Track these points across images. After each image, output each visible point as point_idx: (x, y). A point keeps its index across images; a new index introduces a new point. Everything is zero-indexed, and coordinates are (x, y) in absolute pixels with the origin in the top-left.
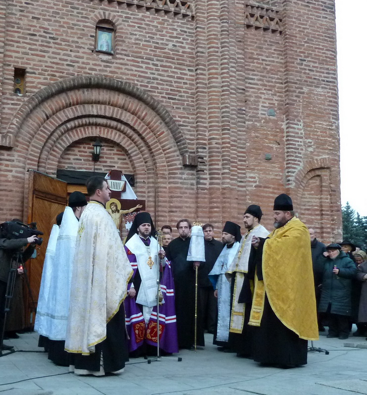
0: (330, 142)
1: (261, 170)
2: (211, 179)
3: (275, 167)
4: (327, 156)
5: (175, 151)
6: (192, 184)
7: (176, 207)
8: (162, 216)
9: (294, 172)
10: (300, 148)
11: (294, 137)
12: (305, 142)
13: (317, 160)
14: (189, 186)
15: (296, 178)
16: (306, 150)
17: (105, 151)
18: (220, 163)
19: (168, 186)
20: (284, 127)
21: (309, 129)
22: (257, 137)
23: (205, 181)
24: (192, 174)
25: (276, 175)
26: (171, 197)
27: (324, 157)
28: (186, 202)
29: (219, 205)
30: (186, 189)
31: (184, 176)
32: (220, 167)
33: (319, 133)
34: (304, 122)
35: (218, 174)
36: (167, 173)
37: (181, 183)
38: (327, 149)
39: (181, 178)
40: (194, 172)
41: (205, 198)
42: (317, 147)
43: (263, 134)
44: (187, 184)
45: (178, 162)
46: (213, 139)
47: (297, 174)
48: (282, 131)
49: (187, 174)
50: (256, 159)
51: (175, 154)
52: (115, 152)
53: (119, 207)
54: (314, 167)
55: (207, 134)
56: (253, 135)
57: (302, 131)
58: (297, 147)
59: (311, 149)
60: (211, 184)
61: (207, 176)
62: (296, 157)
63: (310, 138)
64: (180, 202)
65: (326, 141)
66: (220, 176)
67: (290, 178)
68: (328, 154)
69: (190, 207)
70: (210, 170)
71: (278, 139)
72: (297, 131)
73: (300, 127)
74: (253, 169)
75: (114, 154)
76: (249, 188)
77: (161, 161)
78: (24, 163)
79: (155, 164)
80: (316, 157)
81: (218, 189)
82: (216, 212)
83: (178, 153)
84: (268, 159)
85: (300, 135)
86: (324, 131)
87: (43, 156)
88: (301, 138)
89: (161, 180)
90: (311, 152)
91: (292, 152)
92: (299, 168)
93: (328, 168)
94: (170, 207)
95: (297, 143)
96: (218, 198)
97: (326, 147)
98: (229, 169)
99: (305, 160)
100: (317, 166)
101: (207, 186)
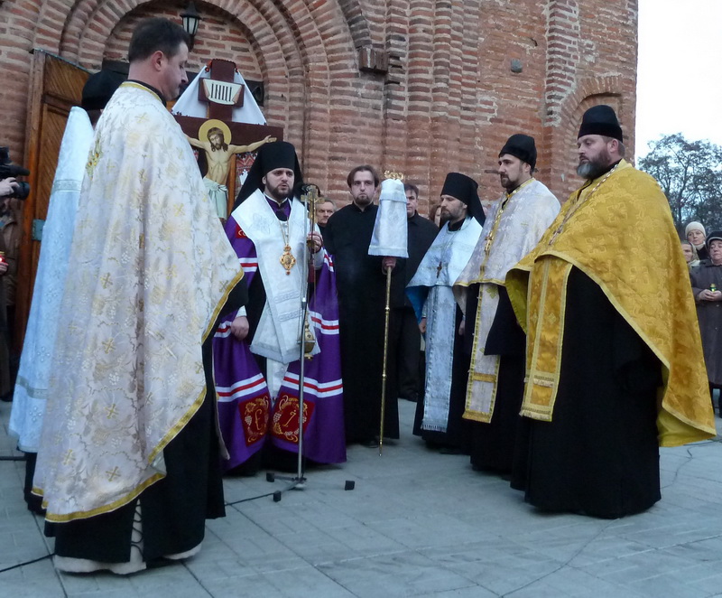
0: (622, 47)
1: (502, 90)
2: (412, 99)
3: (527, 86)
4: (616, 74)
5: (344, 41)
6: (376, 108)
7: (343, 150)
8: (317, 167)
9: (560, 98)
10: (572, 54)
11: (563, 32)
12: (581, 45)
13: (599, 78)
14: (370, 111)
15: (563, 109)
16: (582, 59)
17: (206, 30)
18: (431, 70)
19: (329, 107)
20: (546, 12)
21: (588, 20)
22: (498, 27)
23: (400, 103)
24: (377, 88)
25: (529, 102)
26: (335, 130)
27: (612, 74)
28: (364, 142)
29: (425, 150)
30: (365, 115)
31: (362, 91)
32: (429, 76)
33: (605, 31)
34: (581, 8)
35: (426, 90)
36: (328, 82)
37: (355, 104)
38: (616, 60)
39: (355, 95)
40: (381, 84)
41: (400, 135)
42: (602, 56)
43: (509, 23)
44: (368, 106)
45: (350, 63)
46: (420, 21)
47: (566, 102)
48: (542, 21)
49: (366, 87)
50: (495, 68)
51: (346, 45)
52: (227, 33)
53: (228, 138)
54: (595, 92)
55: (408, 11)
56: (491, 22)
57: (577, 24)
58: (567, 51)
59: (590, 58)
60: (411, 108)
61: (406, 94)
62: (566, 70)
63: (590, 37)
64: (352, 140)
65: (616, 45)
66: (429, 95)
67: (553, 108)
68: (619, 70)
69: (369, 152)
70: (411, 81)
71: (535, 34)
72: (568, 22)
73: (573, 15)
74: (489, 87)
75: (225, 38)
76: (480, 123)
77: (317, 58)
78: (29, 38)
79: (306, 62)
80: (598, 74)
81: (426, 119)
82: (420, 163)
83: (351, 44)
84: (516, 71)
85: (573, 30)
86: (614, 26)
87: (73, 28)
88: (575, 35)
89: (317, 95)
90: (590, 63)
91: (559, 60)
92: (569, 90)
93: (618, 95)
94: (333, 149)
95: (568, 45)
96: (425, 136)
97: (616, 56)
98: (446, 81)
99: (580, 77)
100: (600, 91)
101: (404, 113)
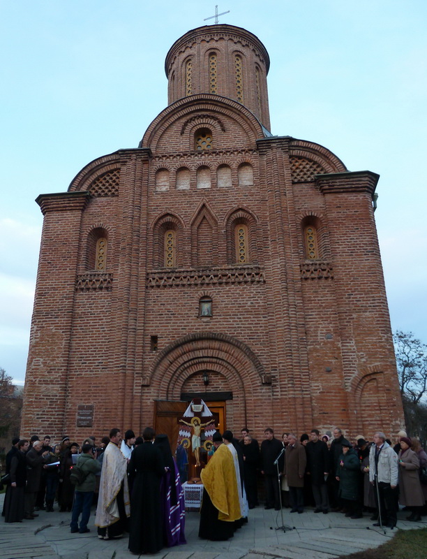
0: (380, 352)
1: (324, 380)
2: (281, 391)
3: (335, 376)
4: (379, 363)
5: (255, 374)
6: (269, 396)
7: (258, 413)
8: (250, 420)
9: (349, 379)
10: (353, 360)
11: (347, 352)
12: (357, 355)
13: (370, 367)
14: (267, 397)
15: (352, 384)
16: (359, 361)
17: (213, 378)
18: (286, 380)
19: (253, 398)
20: (340, 345)
21: (360, 345)
22: (318, 356)
23: (277, 393)
24: (269, 389)
25: (337, 383)
26: (255, 406)
27: (376, 364)
28: (266, 409)
29: (287, 410)
30: (266, 399)
31: (264, 391)
32: (286, 382)
33: (370, 347)
34: (355, 340)
35: (285, 388)
36: (251, 389)
37: (261, 396)
38: (378, 358)
39: (261, 393)
40: (270, 387)
41: (278, 405)
42: (369, 358)
43: (323, 353)
44: (266, 396)
45: (258, 382)
46: (280, 363)
47: (353, 381)
48: (339, 349)
49: (265, 389)
50: (319, 372)
51: (256, 376)
52: (219, 377)
53: (199, 422)
54: (368, 373)
55: (277, 359)
56: (315, 355)
57: (355, 347)
58: (351, 359)
59: (363, 360)
60: (281, 395)
61: (279, 390)
62: (351, 367)
63: (362, 351)
64: (261, 409)
65: (376, 351)
66: (287, 389)
67: (346, 384)
68: (380, 362)
69: (268, 413)
70: (281, 385)
71: (336, 355)
72: (349, 347)
73: (352, 344)
74: (318, 380)
75: (219, 379)
76: (314, 395)
77: (247, 382)
78: (158, 393)
79: (243, 384)
80: (369, 365)
81: (286, 398)
82: (286, 415)
83: (258, 375)
84: (329, 371)
85: (352, 350)
86: (374, 344)
87: (171, 387)
88: (355, 352)
89: (248, 395)
90: (364, 362)
91: (347, 364)
92: (354, 375)
93: (382, 372)
94: (255, 413)
95: (350, 357)
96: (286, 405)
97: (377, 356)
98: (292, 384)
99: (359, 369)
100: (370, 372)
101: (279, 397)
